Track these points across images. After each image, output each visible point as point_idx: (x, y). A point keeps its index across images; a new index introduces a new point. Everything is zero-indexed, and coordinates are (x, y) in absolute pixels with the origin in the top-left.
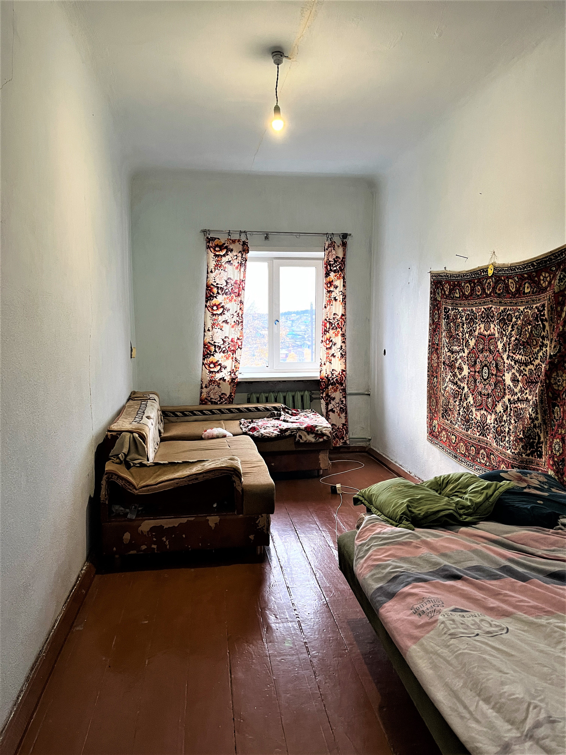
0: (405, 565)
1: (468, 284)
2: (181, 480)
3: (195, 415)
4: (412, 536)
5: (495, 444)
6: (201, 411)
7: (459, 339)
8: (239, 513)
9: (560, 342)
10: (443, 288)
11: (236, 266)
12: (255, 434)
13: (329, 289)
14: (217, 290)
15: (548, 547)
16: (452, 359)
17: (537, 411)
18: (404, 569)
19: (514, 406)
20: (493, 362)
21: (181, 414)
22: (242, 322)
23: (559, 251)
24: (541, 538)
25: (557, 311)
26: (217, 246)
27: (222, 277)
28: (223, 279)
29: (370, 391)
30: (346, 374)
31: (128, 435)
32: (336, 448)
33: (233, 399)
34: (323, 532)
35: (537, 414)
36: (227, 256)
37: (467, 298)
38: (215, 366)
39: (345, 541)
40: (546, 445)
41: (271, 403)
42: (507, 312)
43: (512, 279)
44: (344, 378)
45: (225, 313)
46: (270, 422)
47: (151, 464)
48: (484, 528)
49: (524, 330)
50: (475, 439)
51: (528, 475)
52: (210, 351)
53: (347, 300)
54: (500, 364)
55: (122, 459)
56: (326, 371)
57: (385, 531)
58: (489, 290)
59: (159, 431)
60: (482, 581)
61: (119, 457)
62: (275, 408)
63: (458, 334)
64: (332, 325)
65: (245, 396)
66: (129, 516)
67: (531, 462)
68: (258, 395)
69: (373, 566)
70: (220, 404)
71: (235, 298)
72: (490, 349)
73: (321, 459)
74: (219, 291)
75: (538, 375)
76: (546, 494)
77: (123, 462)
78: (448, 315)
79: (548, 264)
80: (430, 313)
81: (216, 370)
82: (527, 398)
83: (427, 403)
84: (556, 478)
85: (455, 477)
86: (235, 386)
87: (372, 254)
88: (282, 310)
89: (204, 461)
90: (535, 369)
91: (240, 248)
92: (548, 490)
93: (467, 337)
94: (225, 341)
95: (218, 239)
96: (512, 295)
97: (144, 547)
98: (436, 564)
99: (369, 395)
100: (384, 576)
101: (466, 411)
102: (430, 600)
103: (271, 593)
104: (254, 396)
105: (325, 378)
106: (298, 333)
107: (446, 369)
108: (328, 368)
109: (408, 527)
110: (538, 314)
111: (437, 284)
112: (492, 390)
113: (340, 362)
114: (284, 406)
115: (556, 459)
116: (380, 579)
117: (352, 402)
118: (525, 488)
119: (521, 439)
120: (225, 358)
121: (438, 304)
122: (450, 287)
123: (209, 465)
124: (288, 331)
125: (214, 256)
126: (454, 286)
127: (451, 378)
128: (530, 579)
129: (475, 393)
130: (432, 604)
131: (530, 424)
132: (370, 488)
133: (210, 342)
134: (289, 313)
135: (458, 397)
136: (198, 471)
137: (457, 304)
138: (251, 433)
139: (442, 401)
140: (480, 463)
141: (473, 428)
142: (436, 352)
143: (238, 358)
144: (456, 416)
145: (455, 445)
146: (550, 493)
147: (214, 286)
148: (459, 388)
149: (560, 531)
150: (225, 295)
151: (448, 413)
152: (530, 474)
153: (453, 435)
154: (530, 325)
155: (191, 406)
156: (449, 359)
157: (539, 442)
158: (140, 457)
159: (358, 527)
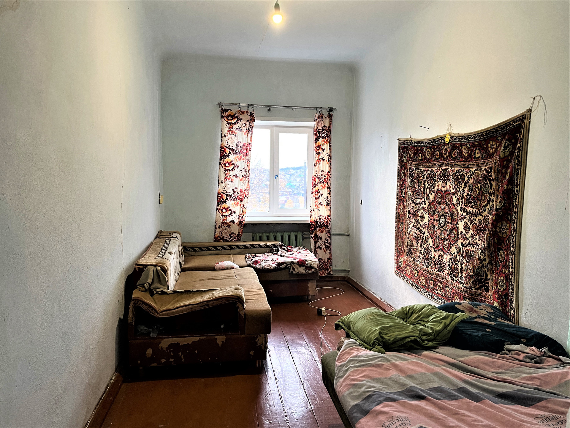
0: (377, 385)
1: (429, 150)
2: (195, 306)
3: (210, 250)
4: (383, 359)
5: (450, 279)
6: (215, 247)
7: (421, 193)
8: (241, 334)
9: (504, 198)
10: (408, 152)
11: (244, 132)
12: (257, 266)
13: (318, 152)
14: (229, 151)
15: (496, 370)
16: (416, 209)
17: (484, 254)
18: (377, 389)
19: (466, 249)
20: (448, 213)
21: (198, 249)
22: (249, 176)
23: (504, 124)
24: (490, 362)
25: (502, 173)
26: (230, 116)
27: (234, 140)
28: (234, 142)
29: (349, 232)
30: (331, 219)
31: (152, 268)
32: (321, 277)
33: (240, 237)
34: (310, 348)
35: (485, 256)
36: (237, 124)
37: (428, 160)
38: (226, 211)
39: (328, 360)
40: (492, 281)
41: (271, 241)
42: (461, 172)
43: (465, 146)
44: (329, 222)
45: (235, 169)
46: (270, 256)
47: (170, 292)
48: (442, 352)
49: (475, 187)
50: (434, 274)
51: (478, 306)
52: (223, 199)
53: (332, 160)
54: (454, 214)
55: (147, 288)
56: (315, 216)
57: (361, 354)
58: (445, 154)
59: (180, 263)
60: (443, 402)
61: (144, 286)
62: (274, 246)
63: (420, 189)
64: (320, 180)
65: (250, 235)
66: (151, 335)
67: (480, 295)
68: (261, 235)
69: (351, 385)
70: (230, 241)
71: (243, 157)
72: (447, 202)
73: (310, 287)
74: (231, 152)
75: (486, 224)
76: (493, 323)
77: (148, 290)
78: (413, 174)
79: (495, 134)
80: (398, 172)
81: (227, 214)
82: (477, 242)
83: (395, 244)
84: (501, 309)
85: (418, 308)
86: (243, 227)
87: (352, 124)
88: (281, 166)
89: (214, 289)
90: (483, 220)
91: (248, 118)
92: (495, 320)
93: (428, 192)
94: (235, 191)
95: (231, 110)
96: (465, 159)
97: (163, 361)
98: (404, 385)
99: (349, 235)
100: (360, 395)
101: (426, 251)
102: (398, 418)
103: (267, 401)
104: (258, 236)
105: (314, 222)
106: (294, 184)
107: (410, 217)
108: (316, 214)
109: (380, 351)
110: (486, 175)
111: (404, 148)
112: (448, 235)
113: (326, 209)
114: (281, 244)
115: (500, 294)
116: (357, 397)
117: (335, 241)
118: (476, 318)
119: (471, 276)
120: (235, 205)
121: (405, 164)
122: (414, 152)
123: (218, 294)
124: (287, 182)
125: (227, 124)
126: (418, 150)
127: (415, 225)
128: (482, 399)
129: (434, 237)
130: (400, 423)
131: (479, 264)
132: (348, 316)
133: (223, 192)
134: (287, 169)
135: (420, 239)
136: (208, 298)
137: (420, 166)
138: (254, 265)
139: (407, 242)
140: (437, 293)
141: (432, 265)
142: (402, 203)
143: (245, 205)
144: (419, 255)
145: (417, 278)
146: (496, 322)
147: (227, 147)
148: (421, 233)
149: (505, 355)
150: (235, 155)
151: (412, 252)
152: (480, 305)
153: (415, 270)
154: (479, 183)
155: (207, 243)
156: (413, 209)
157: (486, 279)
158: (162, 286)
159: (339, 349)
